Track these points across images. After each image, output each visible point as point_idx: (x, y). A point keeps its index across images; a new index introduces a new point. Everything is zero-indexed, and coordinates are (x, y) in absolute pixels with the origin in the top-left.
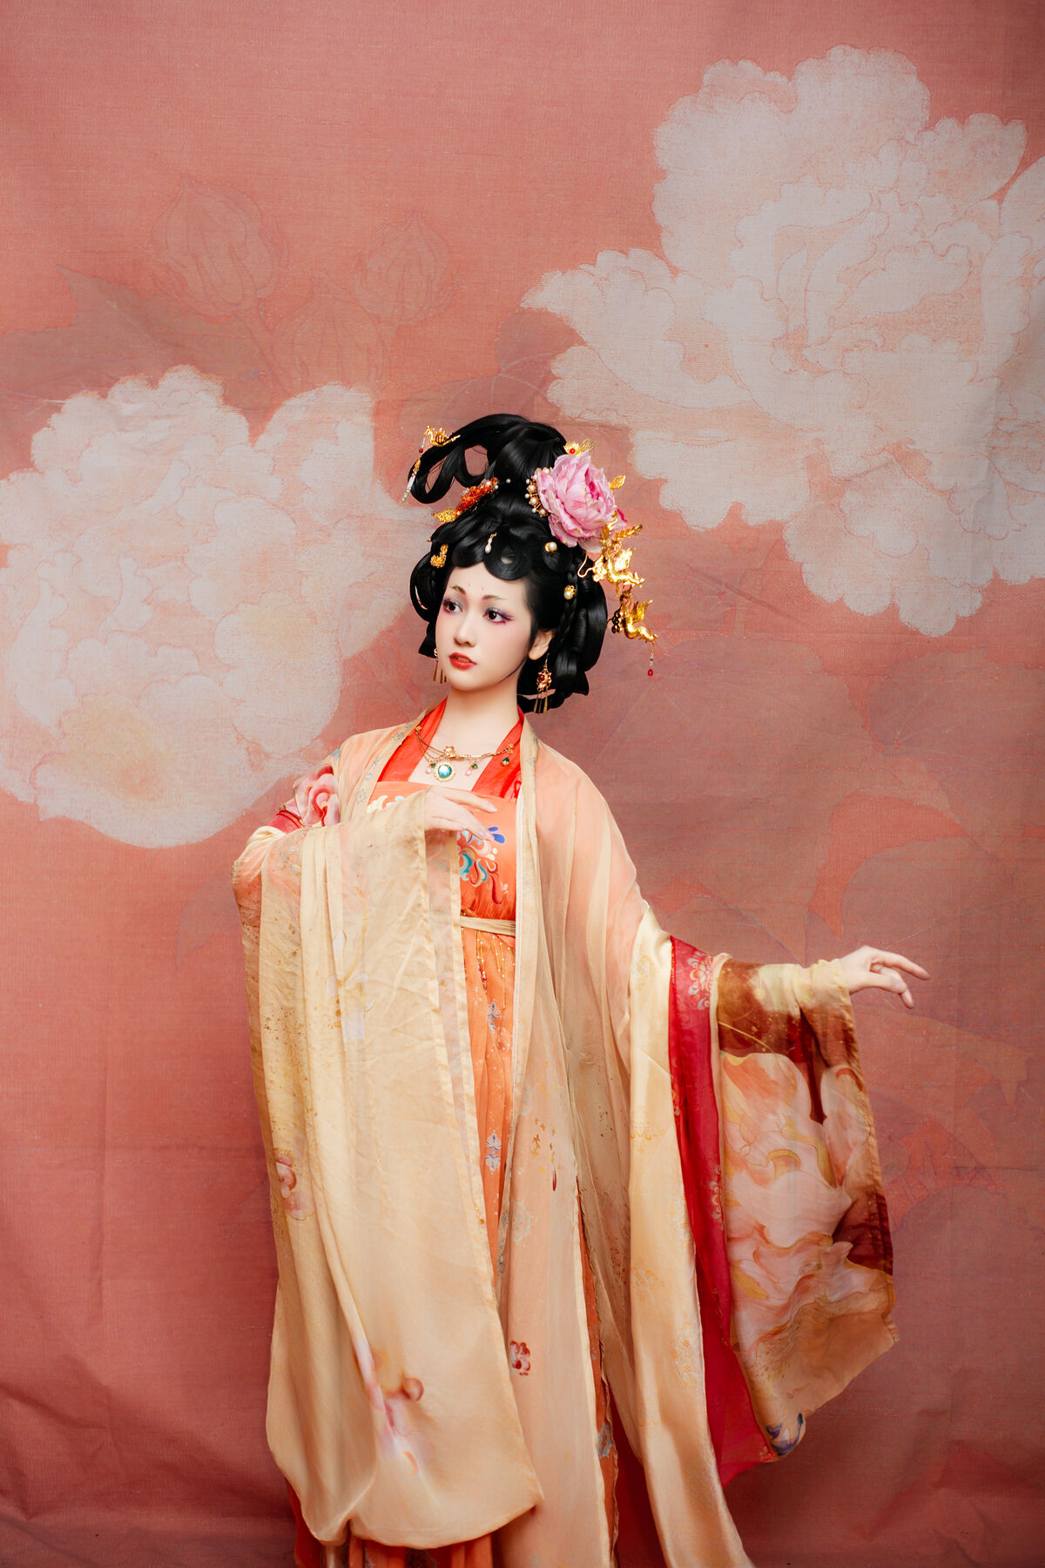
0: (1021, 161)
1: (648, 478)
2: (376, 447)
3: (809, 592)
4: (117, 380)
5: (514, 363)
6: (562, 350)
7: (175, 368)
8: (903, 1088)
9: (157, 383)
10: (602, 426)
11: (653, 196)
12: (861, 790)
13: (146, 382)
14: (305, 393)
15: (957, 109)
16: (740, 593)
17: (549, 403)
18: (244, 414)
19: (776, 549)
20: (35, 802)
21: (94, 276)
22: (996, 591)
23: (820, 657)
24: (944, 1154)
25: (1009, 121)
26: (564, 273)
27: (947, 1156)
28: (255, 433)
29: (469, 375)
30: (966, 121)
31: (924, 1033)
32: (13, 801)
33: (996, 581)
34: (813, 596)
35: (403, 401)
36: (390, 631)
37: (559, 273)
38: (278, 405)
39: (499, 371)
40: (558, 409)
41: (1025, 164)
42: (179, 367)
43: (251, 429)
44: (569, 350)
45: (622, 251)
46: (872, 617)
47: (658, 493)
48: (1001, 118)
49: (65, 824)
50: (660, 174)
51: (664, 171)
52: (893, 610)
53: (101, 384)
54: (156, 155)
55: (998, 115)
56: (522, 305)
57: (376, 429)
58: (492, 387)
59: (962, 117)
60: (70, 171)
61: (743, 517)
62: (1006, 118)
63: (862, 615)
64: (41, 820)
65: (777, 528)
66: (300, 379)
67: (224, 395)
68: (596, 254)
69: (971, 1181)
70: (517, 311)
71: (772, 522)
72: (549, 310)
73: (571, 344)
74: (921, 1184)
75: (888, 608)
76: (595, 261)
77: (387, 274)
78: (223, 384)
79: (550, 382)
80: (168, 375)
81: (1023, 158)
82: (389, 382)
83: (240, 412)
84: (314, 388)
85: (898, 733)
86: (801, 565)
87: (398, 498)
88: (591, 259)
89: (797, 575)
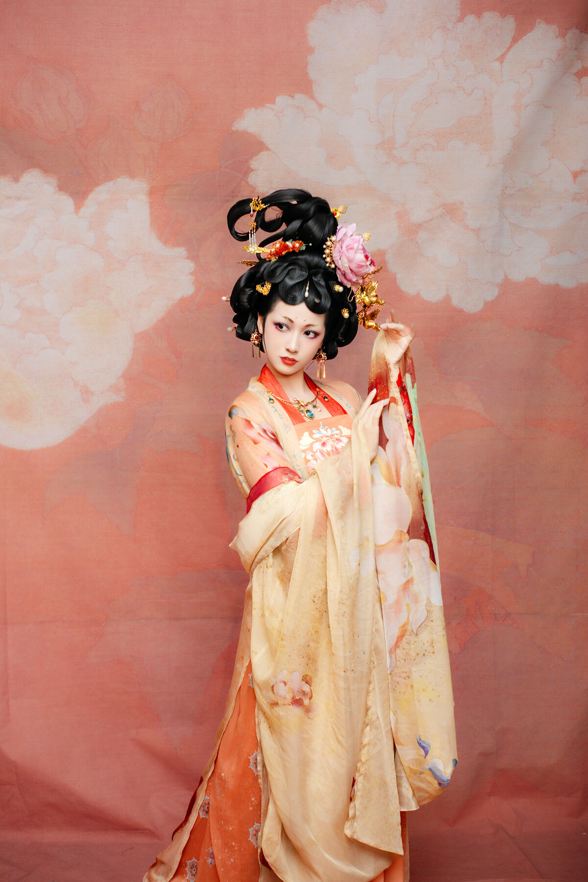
0: (513, 39)
2: (152, 214)
3: (400, 290)
5: (229, 162)
6: (256, 154)
7: (29, 170)
8: (461, 570)
9: (19, 179)
11: (307, 63)
12: (433, 402)
13: (12, 179)
14: (107, 183)
15: (476, 9)
17: (249, 185)
18: (72, 197)
22: (506, 285)
24: (487, 607)
25: (506, 15)
26: (256, 109)
27: (489, 608)
28: (78, 207)
29: (204, 170)
30: (481, 16)
31: (473, 538)
33: (506, 280)
34: (402, 292)
35: (166, 186)
36: (163, 319)
37: (254, 109)
38: (91, 191)
39: (221, 167)
40: (255, 188)
41: (515, 40)
42: (31, 170)
43: (76, 204)
44: (260, 154)
45: (290, 96)
46: (436, 303)
48: (501, 14)
50: (311, 50)
51: (313, 49)
52: (448, 298)
54: (13, 46)
55: (499, 12)
56: (233, 129)
57: (151, 203)
58: (217, 177)
59: (479, 14)
62: (504, 14)
63: (430, 302)
65: (381, 253)
66: (103, 175)
67: (58, 185)
68: (275, 98)
69: (503, 621)
70: (230, 132)
71: (378, 250)
72: (248, 131)
73: (260, 151)
74: (475, 624)
75: (445, 297)
76: (275, 102)
77: (154, 113)
78: (57, 179)
79: (250, 173)
80: (24, 174)
81: (514, 37)
82: (157, 175)
83: (69, 195)
84: (112, 180)
85: (454, 368)
86: (396, 274)
87: (165, 242)
88: (272, 101)
89: (394, 280)
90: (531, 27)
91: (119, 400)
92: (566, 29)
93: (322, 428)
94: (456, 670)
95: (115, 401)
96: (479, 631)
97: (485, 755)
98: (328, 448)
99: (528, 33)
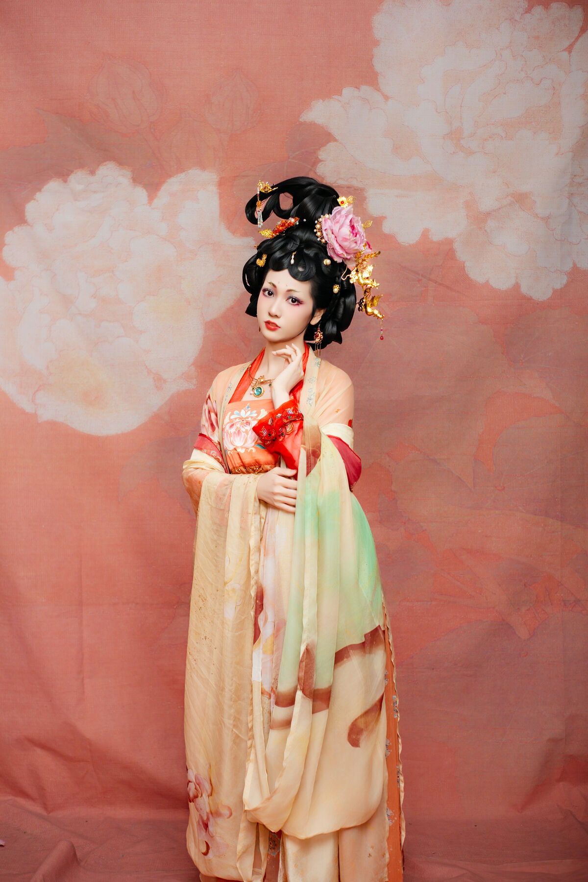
0: (581, 29)
1: (375, 216)
2: (221, 205)
3: (469, 278)
4: (72, 172)
5: (297, 153)
6: (324, 145)
7: (105, 163)
8: (531, 556)
9: (95, 172)
10: (348, 187)
11: (373, 56)
12: (502, 389)
13: (88, 172)
14: (179, 175)
16: (430, 280)
17: (317, 175)
18: (145, 189)
19: (450, 254)
20: (35, 412)
21: (57, 113)
22: (575, 273)
23: (477, 315)
24: (556, 593)
25: (573, 6)
26: (324, 101)
27: (558, 595)
28: (151, 198)
29: (272, 161)
31: (542, 525)
32: (23, 412)
33: (575, 269)
34: (471, 280)
35: (235, 177)
36: (232, 308)
37: (321, 101)
38: (164, 182)
39: (289, 158)
41: (583, 31)
42: (107, 162)
43: (149, 196)
44: (328, 145)
45: (356, 87)
46: (505, 291)
47: (382, 224)
48: (569, 5)
49: (53, 424)
50: (376, 43)
51: (378, 41)
52: (517, 286)
53: (63, 175)
54: (89, 43)
55: (567, 3)
56: (300, 120)
57: (220, 194)
58: (285, 168)
59: (547, 5)
60: (41, 54)
61: (430, 237)
62: (572, 4)
63: (500, 290)
64: (39, 422)
65: (449, 242)
66: (175, 167)
67: (132, 177)
68: (342, 90)
69: (572, 608)
70: (298, 123)
71: (447, 239)
72: (316, 122)
73: (328, 142)
74: (544, 611)
75: (514, 285)
76: (341, 93)
77: (223, 105)
78: (132, 171)
79: (318, 163)
80: (101, 167)
81: (582, 27)
82: (226, 166)
83: (143, 187)
84: (184, 171)
85: (522, 356)
86: (464, 263)
87: (234, 232)
88: (339, 92)
89: (462, 268)
91: (191, 387)
94: (525, 656)
95: (187, 388)
96: (548, 617)
97: (554, 741)
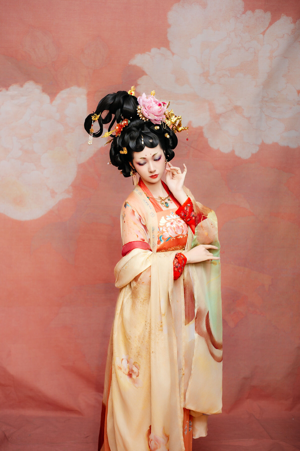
0: (270, 23)
2: (88, 105)
3: (210, 147)
4: (11, 85)
5: (127, 80)
6: (140, 77)
8: (237, 286)
9: (23, 86)
11: (167, 32)
12: (225, 202)
14: (66, 89)
15: (252, 8)
16: (192, 147)
19: (201, 134)
21: (4, 55)
22: (263, 146)
23: (213, 165)
25: (267, 11)
26: (141, 54)
28: (52, 100)
29: (114, 84)
30: (254, 11)
31: (243, 271)
33: (263, 144)
35: (95, 91)
37: (140, 54)
38: (58, 93)
39: (123, 83)
41: (271, 24)
42: (29, 81)
44: (142, 77)
45: (159, 48)
46: (227, 154)
48: (264, 11)
50: (169, 26)
52: (233, 151)
53: (6, 86)
54: (22, 19)
55: (263, 10)
56: (129, 64)
57: (88, 100)
59: (253, 10)
62: (266, 11)
63: (224, 153)
65: (201, 128)
66: (65, 85)
67: (42, 89)
68: (151, 49)
71: (199, 127)
72: (137, 65)
73: (142, 75)
76: (151, 51)
77: (90, 55)
78: (42, 86)
79: (137, 86)
80: (26, 83)
81: (270, 22)
82: (91, 86)
83: (48, 94)
84: (69, 87)
85: (235, 186)
88: (149, 51)
89: (206, 142)
90: (279, 18)
91: (69, 197)
92: (296, 19)
93: (172, 214)
94: (232, 336)
95: (67, 198)
96: (243, 317)
97: (245, 379)
98: (174, 226)
99: (277, 21)
